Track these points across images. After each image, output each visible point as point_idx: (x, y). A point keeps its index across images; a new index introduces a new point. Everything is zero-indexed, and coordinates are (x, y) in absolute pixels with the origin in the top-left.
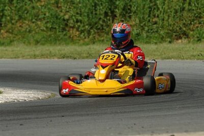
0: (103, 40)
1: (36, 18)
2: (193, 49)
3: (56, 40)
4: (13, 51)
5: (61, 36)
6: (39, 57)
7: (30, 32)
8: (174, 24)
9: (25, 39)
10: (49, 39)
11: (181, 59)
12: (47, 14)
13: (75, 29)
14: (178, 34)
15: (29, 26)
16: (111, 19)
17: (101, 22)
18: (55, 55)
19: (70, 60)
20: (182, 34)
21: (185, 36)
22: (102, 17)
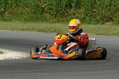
0: (64, 21)
1: (26, 6)
2: (115, 29)
3: (37, 19)
4: (11, 25)
5: (40, 17)
6: (26, 30)
7: (22, 14)
8: (105, 13)
9: (19, 18)
10: (33, 18)
11: (107, 35)
12: (32, 4)
13: (48, 14)
14: (107, 19)
15: (22, 10)
17: (63, 10)
18: (35, 30)
19: (44, 33)
20: (110, 19)
21: (111, 20)
22: (64, 7)
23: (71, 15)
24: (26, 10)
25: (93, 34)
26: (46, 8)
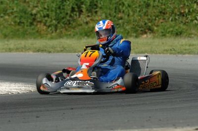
0: (70, 35)
2: (163, 43)
3: (24, 34)
6: (14, 51)
8: (140, 20)
10: (18, 33)
11: (155, 53)
12: (15, 10)
13: (42, 24)
16: (78, 14)
17: (68, 18)
18: (29, 49)
19: (45, 53)
20: (147, 29)
21: (150, 31)
22: (69, 12)
23: (81, 25)
24: (4, 19)
26: (39, 15)
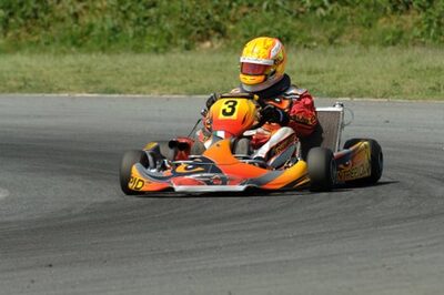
25: (172, 91)
